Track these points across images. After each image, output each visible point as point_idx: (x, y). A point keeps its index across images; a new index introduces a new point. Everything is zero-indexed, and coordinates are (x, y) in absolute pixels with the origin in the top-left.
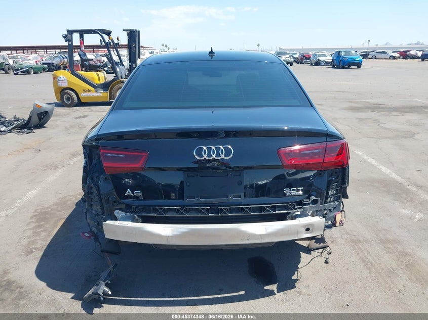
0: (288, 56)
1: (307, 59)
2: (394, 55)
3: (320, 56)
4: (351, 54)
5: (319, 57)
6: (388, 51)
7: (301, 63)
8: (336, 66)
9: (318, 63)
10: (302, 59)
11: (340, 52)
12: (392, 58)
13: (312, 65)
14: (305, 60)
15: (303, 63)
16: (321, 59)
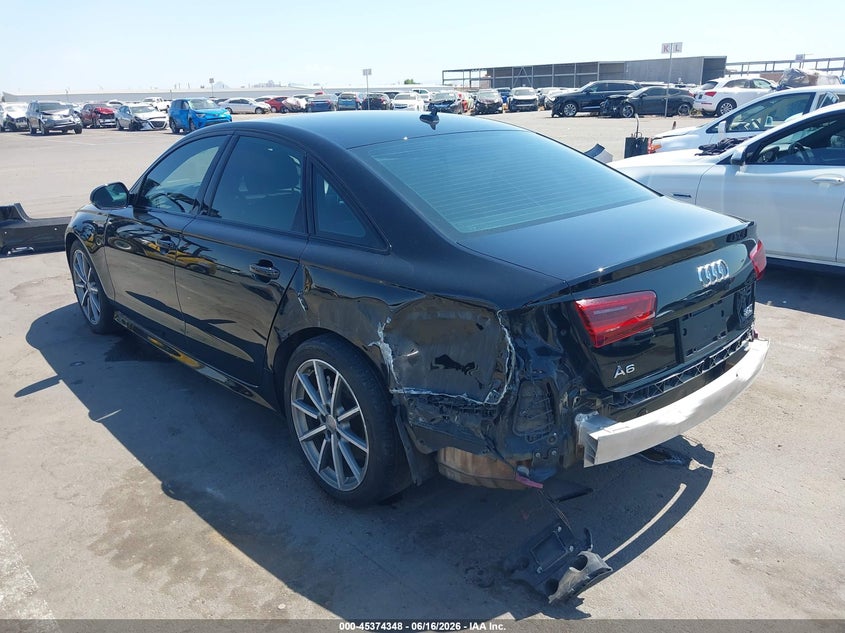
0: (66, 112)
1: (104, 116)
2: (262, 107)
3: (136, 110)
4: (205, 105)
5: (134, 112)
6: (251, 100)
7: (92, 128)
8: (181, 131)
9: (137, 126)
10: (93, 119)
11: (183, 102)
12: (259, 111)
13: (121, 129)
14: (102, 121)
15: (98, 127)
16: (143, 116)
